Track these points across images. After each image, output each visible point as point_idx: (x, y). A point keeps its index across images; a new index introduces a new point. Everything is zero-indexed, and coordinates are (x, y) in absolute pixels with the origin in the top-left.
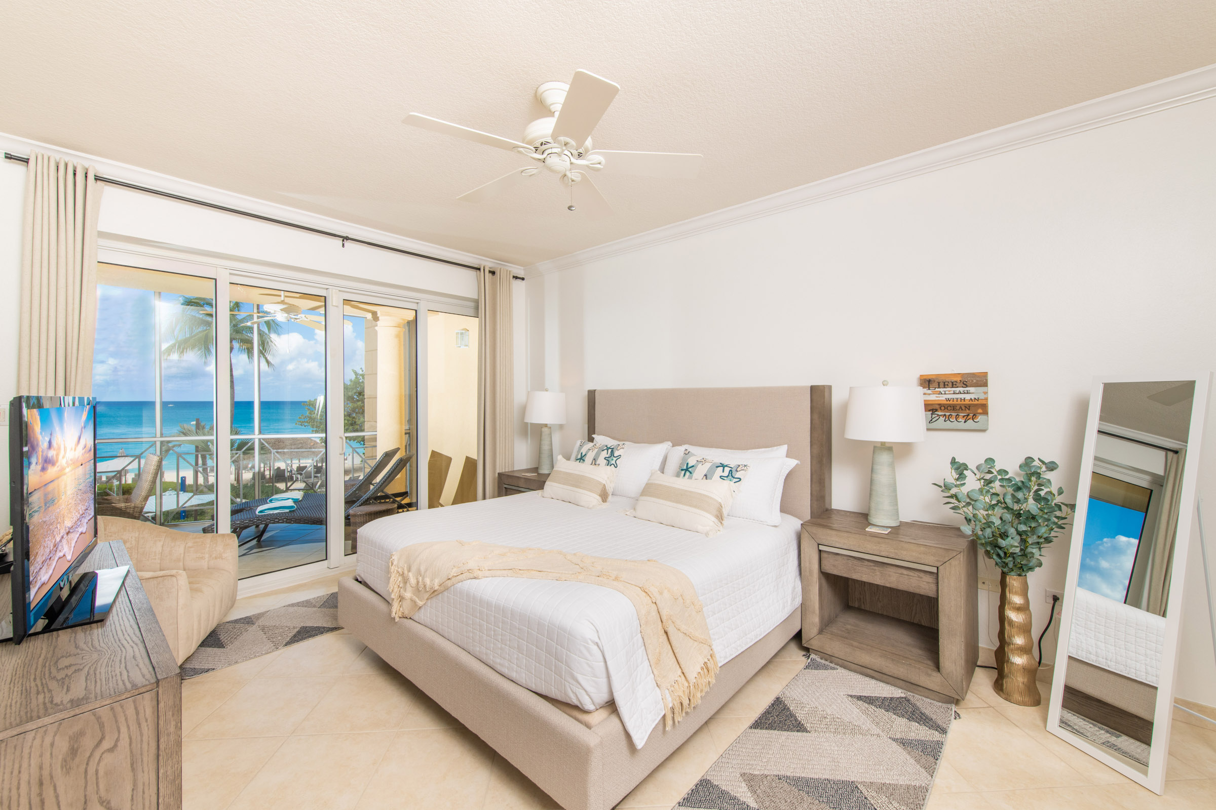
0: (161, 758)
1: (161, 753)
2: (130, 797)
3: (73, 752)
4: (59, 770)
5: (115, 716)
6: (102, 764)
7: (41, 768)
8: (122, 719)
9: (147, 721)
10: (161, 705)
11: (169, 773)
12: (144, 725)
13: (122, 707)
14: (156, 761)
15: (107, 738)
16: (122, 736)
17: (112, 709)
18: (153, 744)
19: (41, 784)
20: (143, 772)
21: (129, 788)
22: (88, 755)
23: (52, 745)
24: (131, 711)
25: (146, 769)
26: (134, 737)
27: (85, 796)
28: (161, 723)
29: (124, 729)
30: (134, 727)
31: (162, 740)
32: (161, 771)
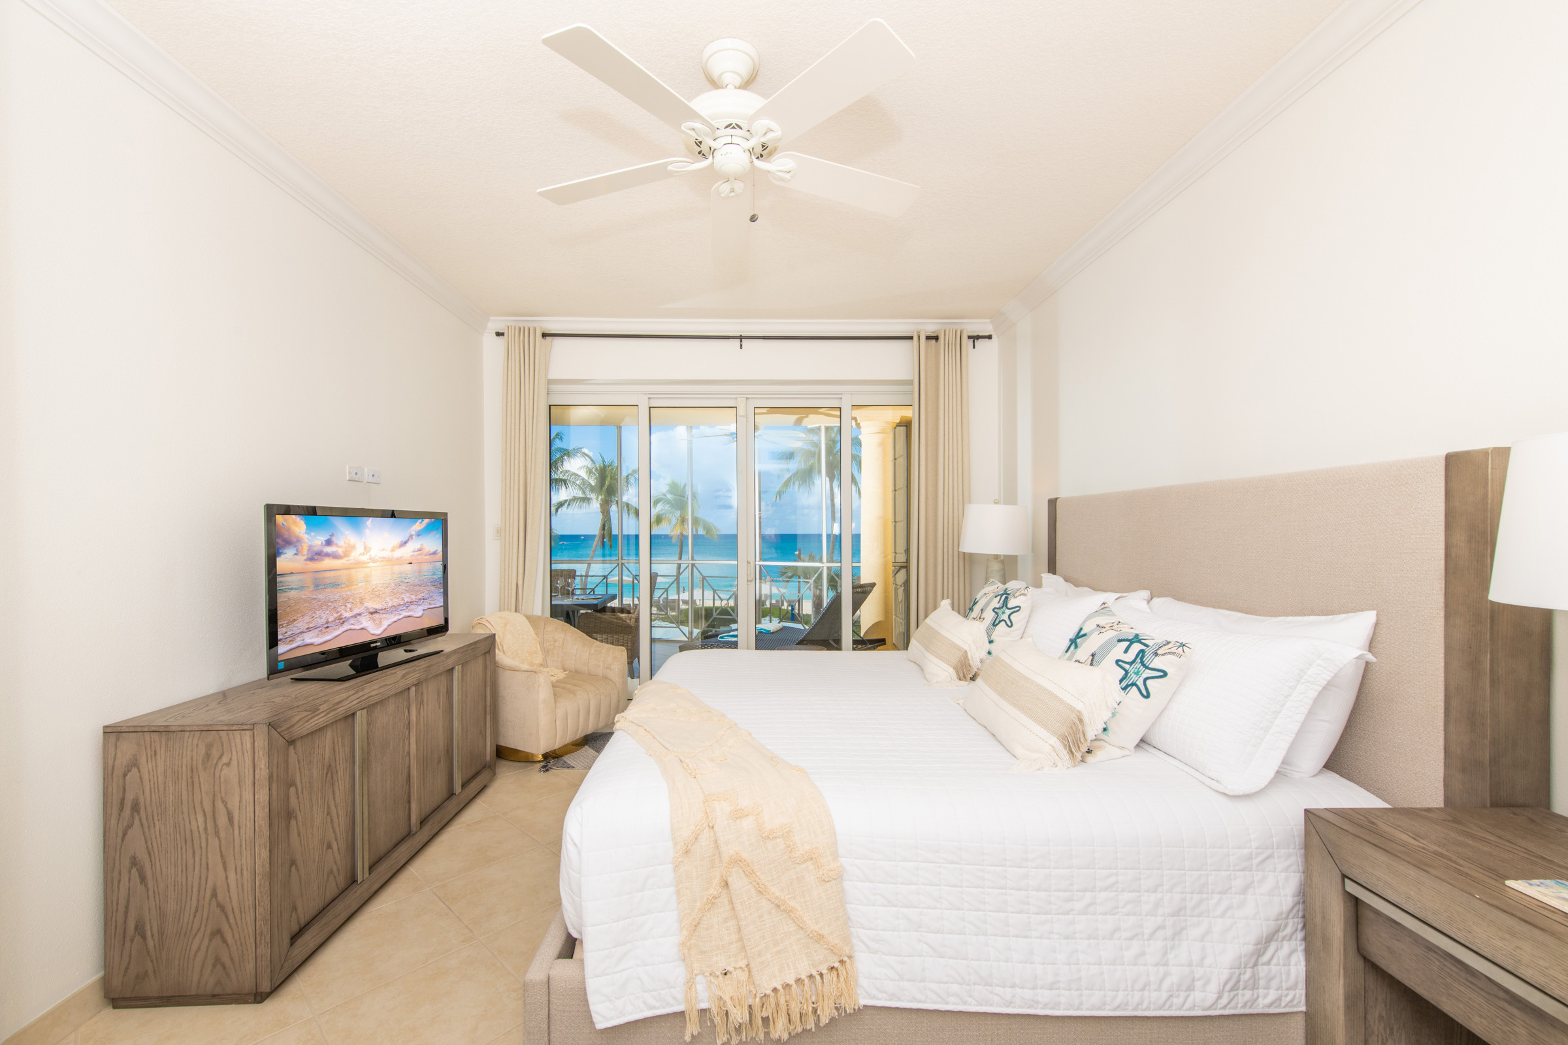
0: (256, 785)
1: (256, 782)
2: (238, 806)
3: (208, 756)
4: (201, 765)
5: (229, 740)
6: (223, 772)
7: (192, 759)
8: (233, 745)
9: (247, 752)
10: (256, 744)
11: (261, 800)
12: (246, 754)
13: (233, 735)
14: (253, 787)
15: (225, 754)
16: (233, 756)
17: (228, 734)
18: (252, 773)
19: (192, 771)
20: (246, 791)
21: (237, 799)
22: (215, 762)
23: (197, 745)
24: (238, 741)
25: (247, 790)
26: (240, 762)
27: (214, 791)
28: (256, 758)
29: (234, 753)
30: (240, 754)
31: (256, 772)
32: (256, 797)
